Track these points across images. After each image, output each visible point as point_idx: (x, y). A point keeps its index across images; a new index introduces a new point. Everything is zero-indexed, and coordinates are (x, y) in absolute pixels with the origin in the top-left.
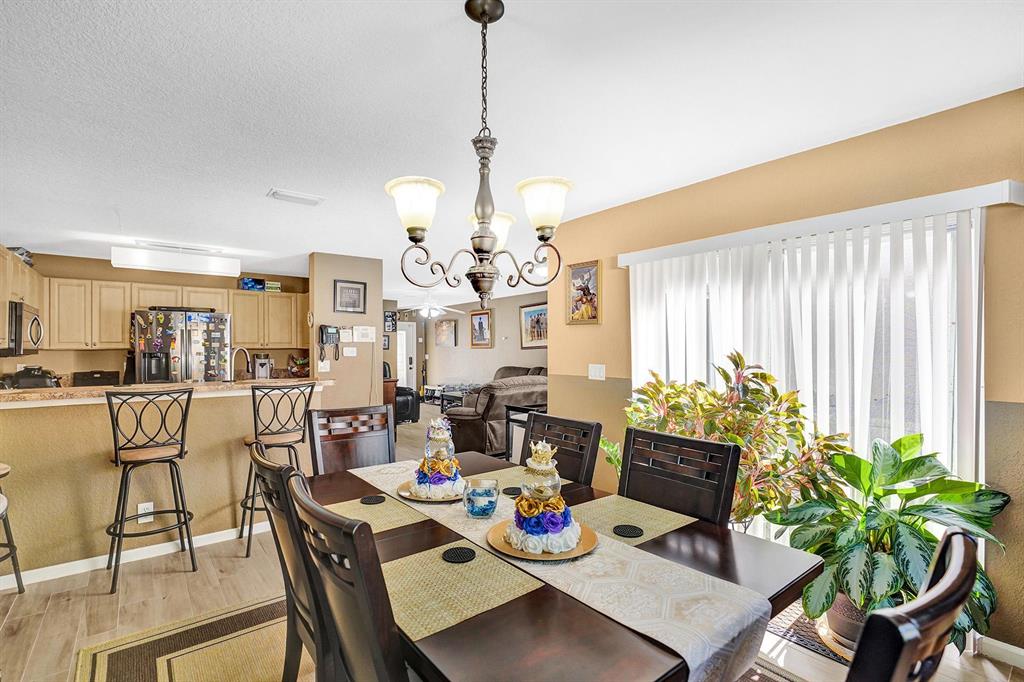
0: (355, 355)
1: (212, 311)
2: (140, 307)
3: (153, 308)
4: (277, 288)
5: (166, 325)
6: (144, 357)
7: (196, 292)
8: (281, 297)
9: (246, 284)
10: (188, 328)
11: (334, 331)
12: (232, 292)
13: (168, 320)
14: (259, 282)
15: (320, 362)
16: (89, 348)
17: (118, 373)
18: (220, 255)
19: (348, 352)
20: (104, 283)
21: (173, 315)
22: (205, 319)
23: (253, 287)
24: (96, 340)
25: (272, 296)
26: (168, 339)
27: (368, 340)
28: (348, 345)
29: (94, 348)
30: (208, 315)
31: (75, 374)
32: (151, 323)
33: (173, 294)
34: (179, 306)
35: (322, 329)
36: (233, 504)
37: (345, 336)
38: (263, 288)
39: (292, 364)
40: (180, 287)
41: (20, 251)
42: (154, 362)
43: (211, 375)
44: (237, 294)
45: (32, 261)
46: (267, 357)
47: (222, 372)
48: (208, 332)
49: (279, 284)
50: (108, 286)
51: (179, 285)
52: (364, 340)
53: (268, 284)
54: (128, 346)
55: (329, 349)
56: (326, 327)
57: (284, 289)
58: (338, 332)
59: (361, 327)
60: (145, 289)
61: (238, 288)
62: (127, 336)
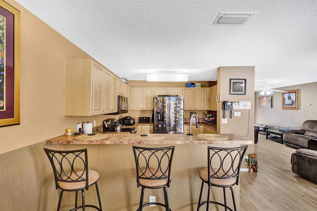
0: (240, 116)
1: (177, 96)
2: (155, 96)
3: (159, 96)
4: (199, 86)
5: (163, 102)
6: (157, 113)
7: (172, 89)
8: (201, 89)
9: (189, 85)
10: (170, 103)
11: (230, 104)
12: (183, 88)
13: (163, 100)
14: (193, 84)
15: (223, 119)
16: (142, 109)
17: (150, 117)
18: (181, 73)
19: (237, 114)
20: (146, 88)
21: (165, 98)
22: (175, 99)
23: (191, 86)
24: (144, 107)
25: (198, 89)
26: (164, 107)
27: (247, 108)
28: (237, 111)
29: (144, 109)
30: (176, 97)
31: (139, 118)
32: (159, 101)
33: (165, 90)
34: (167, 95)
35: (224, 103)
36: (192, 204)
37: (235, 107)
38: (194, 86)
39: (205, 117)
40: (167, 88)
41: (124, 79)
42: (159, 115)
43: (177, 121)
44: (185, 89)
45: (127, 82)
46: (195, 113)
47: (181, 120)
48: (176, 104)
49: (200, 84)
50: (147, 89)
51: (166, 87)
52: (245, 108)
53: (196, 84)
54: (153, 109)
55: (227, 113)
56: (226, 102)
57: (202, 86)
58: (232, 104)
59: (243, 102)
60: (157, 89)
61: (185, 87)
62: (152, 105)
